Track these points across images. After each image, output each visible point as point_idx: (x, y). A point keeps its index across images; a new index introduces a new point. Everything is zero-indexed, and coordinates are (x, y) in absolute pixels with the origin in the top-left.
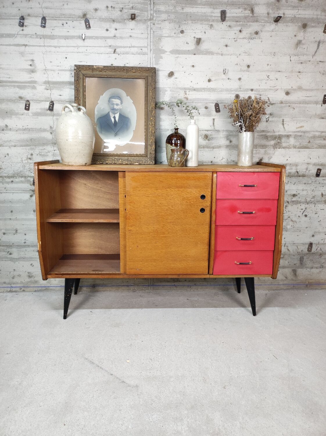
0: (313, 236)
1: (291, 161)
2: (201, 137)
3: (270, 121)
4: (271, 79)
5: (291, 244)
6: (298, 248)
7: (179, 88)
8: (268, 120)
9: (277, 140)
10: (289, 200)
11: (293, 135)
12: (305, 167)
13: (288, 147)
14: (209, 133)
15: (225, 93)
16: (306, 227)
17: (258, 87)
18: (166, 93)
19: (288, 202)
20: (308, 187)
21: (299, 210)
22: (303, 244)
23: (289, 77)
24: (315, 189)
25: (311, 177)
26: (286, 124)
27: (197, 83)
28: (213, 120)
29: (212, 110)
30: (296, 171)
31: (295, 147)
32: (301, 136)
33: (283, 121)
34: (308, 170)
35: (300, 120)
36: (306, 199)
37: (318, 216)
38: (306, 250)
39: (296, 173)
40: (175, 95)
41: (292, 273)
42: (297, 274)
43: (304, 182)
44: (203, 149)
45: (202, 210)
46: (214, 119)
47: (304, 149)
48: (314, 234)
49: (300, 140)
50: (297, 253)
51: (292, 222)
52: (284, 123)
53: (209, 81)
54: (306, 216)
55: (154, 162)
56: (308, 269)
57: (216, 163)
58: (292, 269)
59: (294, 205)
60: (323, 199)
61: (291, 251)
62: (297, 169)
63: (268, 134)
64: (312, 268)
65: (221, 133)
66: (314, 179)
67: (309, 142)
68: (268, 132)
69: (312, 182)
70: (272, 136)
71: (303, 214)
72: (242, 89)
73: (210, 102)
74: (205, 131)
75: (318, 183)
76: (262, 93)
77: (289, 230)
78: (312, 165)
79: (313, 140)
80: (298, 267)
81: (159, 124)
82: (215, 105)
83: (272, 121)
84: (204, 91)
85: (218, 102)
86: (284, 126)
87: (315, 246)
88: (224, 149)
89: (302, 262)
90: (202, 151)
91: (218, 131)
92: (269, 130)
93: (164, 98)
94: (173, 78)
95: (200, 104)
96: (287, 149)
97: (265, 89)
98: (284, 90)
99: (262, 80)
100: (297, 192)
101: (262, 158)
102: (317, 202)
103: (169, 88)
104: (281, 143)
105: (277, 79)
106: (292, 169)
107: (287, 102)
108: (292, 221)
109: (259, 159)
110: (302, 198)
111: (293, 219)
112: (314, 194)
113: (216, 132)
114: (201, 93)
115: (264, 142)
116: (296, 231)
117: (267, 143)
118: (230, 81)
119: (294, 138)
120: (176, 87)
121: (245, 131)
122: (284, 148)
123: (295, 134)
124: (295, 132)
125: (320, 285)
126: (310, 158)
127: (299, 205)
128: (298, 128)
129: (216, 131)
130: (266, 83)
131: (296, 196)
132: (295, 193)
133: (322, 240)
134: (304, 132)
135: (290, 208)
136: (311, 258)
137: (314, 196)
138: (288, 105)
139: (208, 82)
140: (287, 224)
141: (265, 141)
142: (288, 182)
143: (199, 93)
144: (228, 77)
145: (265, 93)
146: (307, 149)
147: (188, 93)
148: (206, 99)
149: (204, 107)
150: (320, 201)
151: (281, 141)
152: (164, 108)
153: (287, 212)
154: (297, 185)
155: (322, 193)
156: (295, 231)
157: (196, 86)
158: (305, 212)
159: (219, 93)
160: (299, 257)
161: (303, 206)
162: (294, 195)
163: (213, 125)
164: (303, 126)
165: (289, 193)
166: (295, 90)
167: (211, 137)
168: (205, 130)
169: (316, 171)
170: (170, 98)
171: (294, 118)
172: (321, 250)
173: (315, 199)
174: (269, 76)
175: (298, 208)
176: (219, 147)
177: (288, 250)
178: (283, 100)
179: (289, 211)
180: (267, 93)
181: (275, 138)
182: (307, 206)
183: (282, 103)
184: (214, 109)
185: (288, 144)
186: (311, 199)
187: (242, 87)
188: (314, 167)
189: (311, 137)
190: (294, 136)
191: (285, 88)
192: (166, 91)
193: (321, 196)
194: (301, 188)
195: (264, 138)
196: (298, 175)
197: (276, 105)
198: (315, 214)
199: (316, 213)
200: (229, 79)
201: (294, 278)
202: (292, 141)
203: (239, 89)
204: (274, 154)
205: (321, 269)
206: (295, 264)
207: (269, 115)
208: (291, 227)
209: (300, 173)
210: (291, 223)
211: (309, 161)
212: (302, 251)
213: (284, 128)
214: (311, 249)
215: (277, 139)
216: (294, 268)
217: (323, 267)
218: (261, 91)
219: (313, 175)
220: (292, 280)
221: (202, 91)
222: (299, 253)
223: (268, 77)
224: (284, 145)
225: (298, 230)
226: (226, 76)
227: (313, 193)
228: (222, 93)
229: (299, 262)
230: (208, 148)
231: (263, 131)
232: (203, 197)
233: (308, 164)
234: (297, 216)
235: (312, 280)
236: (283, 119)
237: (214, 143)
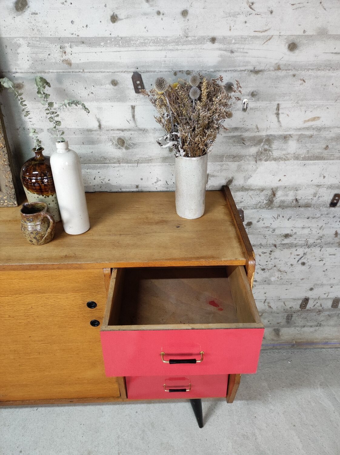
0: (311, 289)
1: (286, 182)
2: (111, 144)
3: (251, 109)
4: (258, 10)
5: (275, 300)
6: (286, 303)
7: (47, 39)
8: (247, 107)
9: (264, 145)
10: (278, 243)
11: (297, 135)
12: (312, 191)
13: (284, 157)
14: (126, 135)
15: (153, 48)
16: (301, 278)
17: (227, 33)
18: (20, 50)
19: (275, 246)
20: (313, 224)
21: (293, 256)
22: (294, 299)
23: (301, 5)
24: (324, 225)
25: (321, 208)
26: (282, 113)
27: (87, 26)
28: (131, 108)
29: (129, 89)
30: (294, 198)
31: (297, 158)
32: (311, 136)
33: (278, 109)
34: (317, 197)
35: (314, 106)
36: (307, 241)
37: (324, 264)
38: (298, 307)
39: (294, 201)
40: (41, 56)
41: (273, 333)
42: (280, 334)
43: (306, 216)
44: (119, 165)
45: (95, 323)
46: (133, 108)
47: (315, 160)
48: (313, 287)
49: (308, 145)
50: (282, 310)
51: (280, 272)
52: (280, 112)
53: (114, 19)
54: (303, 264)
55: (16, 203)
56: (299, 329)
57: (145, 187)
58: (274, 328)
59: (285, 250)
60: (337, 240)
61: (273, 308)
62: (296, 196)
63: (246, 135)
64: (304, 327)
65: (151, 134)
66: (325, 210)
67: (327, 147)
68: (247, 130)
69: (322, 215)
70: (252, 139)
71: (298, 261)
72: (190, 39)
73: (121, 70)
74: (118, 132)
75: (331, 216)
76: (235, 47)
77: (274, 283)
78: (325, 189)
79: (334, 143)
80: (283, 327)
81: (20, 119)
82: (133, 78)
83: (254, 109)
84: (106, 45)
85: (138, 70)
86: (278, 118)
87: (314, 301)
88: (159, 164)
89: (289, 321)
90: (118, 169)
91: (144, 131)
92: (248, 127)
93: (18, 62)
94: (27, 13)
95: (99, 76)
96: (281, 162)
97: (242, 38)
98: (286, 39)
99: (235, 15)
100: (292, 230)
101: (233, 178)
102: (326, 244)
103: (22, 37)
104: (270, 150)
105: (271, 12)
106: (287, 195)
107: (290, 68)
108: (279, 270)
109: (227, 181)
110: (300, 240)
111: (282, 269)
112: (321, 233)
113: (141, 132)
114: (98, 49)
115: (237, 150)
116: (285, 284)
117: (243, 151)
118: (162, 19)
119: (298, 140)
120: (38, 36)
121: (187, 155)
122: (275, 159)
123: (300, 133)
124: (300, 129)
125: (314, 344)
126: (324, 177)
127: (294, 249)
128: (309, 121)
129: (141, 130)
130: (246, 22)
131: (291, 236)
132: (288, 232)
133: (325, 294)
134: (319, 129)
135: (277, 253)
136: (304, 315)
137: (321, 236)
138: (291, 73)
139: (111, 23)
140: (271, 276)
141: (240, 147)
142: (279, 216)
143: (94, 49)
144: (157, 9)
145: (242, 47)
146: (320, 161)
147: (68, 50)
148: (111, 64)
149: (110, 81)
150: (332, 242)
151: (270, 147)
152: (23, 86)
153: (271, 259)
154: (294, 220)
155: (336, 231)
156: (283, 284)
157: (84, 34)
158: (303, 258)
159: (139, 48)
160: (286, 315)
161: (301, 251)
162: (287, 236)
163: (132, 119)
164: (319, 118)
165: (277, 232)
166: (310, 38)
167: (130, 142)
168: (118, 130)
169: (331, 197)
170: (30, 62)
171: (302, 100)
172: (321, 306)
173: (322, 240)
174: (253, 4)
175: (291, 253)
176: (149, 160)
177: (270, 307)
178: (282, 62)
179: (275, 258)
180: (247, 46)
181: (258, 141)
182: (307, 250)
183: (278, 68)
184: (132, 87)
185: (284, 152)
186: (316, 241)
187: (190, 34)
188: (329, 191)
189: (332, 139)
190: (297, 137)
191: (289, 33)
192: (19, 46)
193: (334, 236)
194: (301, 225)
195: (238, 142)
196: (297, 204)
197: (265, 73)
198: (320, 261)
199: (321, 259)
200: (159, 13)
201: (275, 339)
202: (292, 146)
203: (185, 39)
204: (255, 171)
205: (317, 328)
206: (278, 323)
207: (248, 95)
208: (277, 278)
209: (301, 202)
210: (277, 274)
211: (321, 181)
212: (291, 308)
213: (279, 121)
214: (305, 306)
215: (262, 144)
216: (276, 328)
217: (320, 326)
218: (233, 41)
219: (324, 205)
220: (273, 340)
221: (99, 45)
222: (285, 311)
223: (250, 7)
224: (276, 154)
225: (289, 282)
226: (152, 6)
227: (320, 231)
228: (145, 48)
229: (285, 320)
230: (127, 162)
231: (236, 129)
232: (92, 305)
233: (318, 186)
234: (289, 264)
235: (302, 339)
236: (278, 104)
237: (138, 153)
